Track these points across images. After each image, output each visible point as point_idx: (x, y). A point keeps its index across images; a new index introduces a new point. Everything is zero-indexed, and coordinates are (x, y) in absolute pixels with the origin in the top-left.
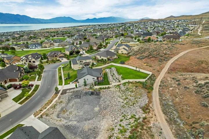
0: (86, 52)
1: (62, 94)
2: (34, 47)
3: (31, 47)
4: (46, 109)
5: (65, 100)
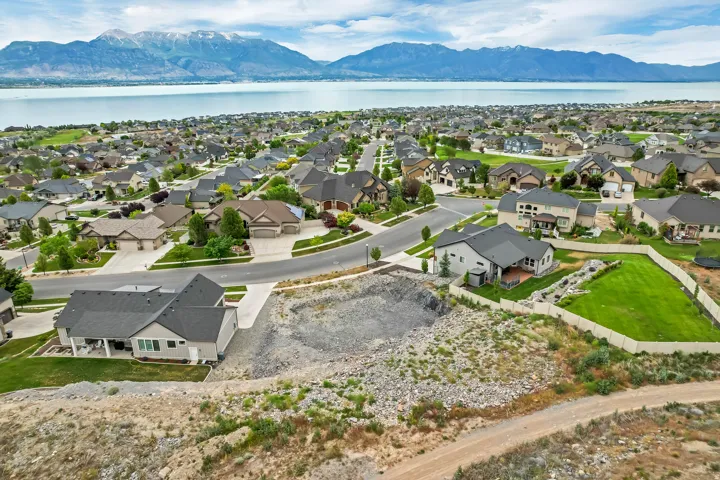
0: (637, 188)
1: (375, 273)
2: (515, 149)
3: (508, 147)
4: (304, 285)
5: (358, 287)
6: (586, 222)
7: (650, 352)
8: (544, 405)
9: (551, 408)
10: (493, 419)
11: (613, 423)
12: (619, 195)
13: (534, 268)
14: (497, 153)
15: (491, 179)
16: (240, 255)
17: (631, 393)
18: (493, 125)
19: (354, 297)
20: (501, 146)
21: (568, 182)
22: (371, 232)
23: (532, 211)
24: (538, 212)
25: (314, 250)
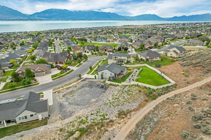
0: (135, 50)
1: (81, 81)
2: (100, 41)
3: (98, 40)
4: (62, 89)
5: (78, 86)
6: (129, 60)
7: (159, 88)
8: (145, 105)
9: (147, 105)
10: (136, 111)
11: (160, 105)
12: (132, 52)
13: (123, 73)
14: (95, 42)
15: (100, 50)
16: (34, 83)
17: (159, 98)
18: (89, 34)
19: (79, 89)
20: (96, 40)
21: (119, 49)
22: (74, 69)
23: (117, 58)
24: (118, 59)
25: (59, 78)
